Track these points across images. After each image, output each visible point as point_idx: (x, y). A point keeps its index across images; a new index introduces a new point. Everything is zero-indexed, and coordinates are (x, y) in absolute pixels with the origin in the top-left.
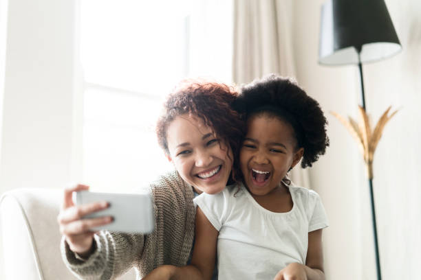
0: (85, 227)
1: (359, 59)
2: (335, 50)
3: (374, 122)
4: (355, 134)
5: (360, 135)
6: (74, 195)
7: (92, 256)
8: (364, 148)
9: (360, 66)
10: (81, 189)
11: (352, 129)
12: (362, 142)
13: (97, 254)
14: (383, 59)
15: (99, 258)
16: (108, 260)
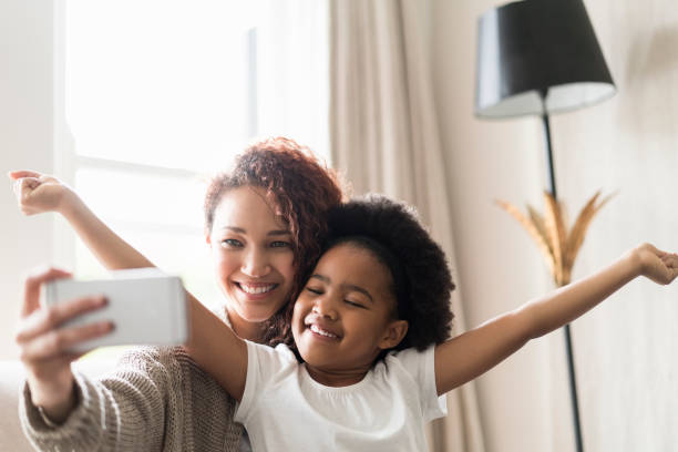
0: (61, 342)
1: (544, 107)
2: (503, 97)
3: (571, 219)
4: (539, 239)
5: (548, 241)
6: (43, 290)
7: (74, 414)
8: (555, 261)
9: (546, 119)
10: (55, 276)
11: (533, 230)
12: (551, 251)
13: (83, 413)
14: (584, 105)
15: (86, 421)
16: (104, 427)
